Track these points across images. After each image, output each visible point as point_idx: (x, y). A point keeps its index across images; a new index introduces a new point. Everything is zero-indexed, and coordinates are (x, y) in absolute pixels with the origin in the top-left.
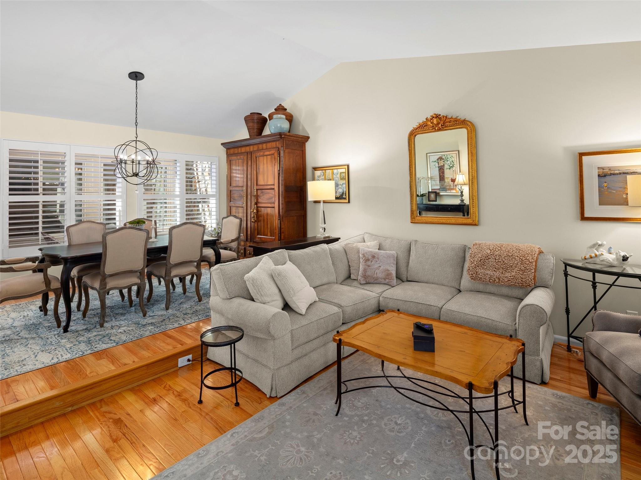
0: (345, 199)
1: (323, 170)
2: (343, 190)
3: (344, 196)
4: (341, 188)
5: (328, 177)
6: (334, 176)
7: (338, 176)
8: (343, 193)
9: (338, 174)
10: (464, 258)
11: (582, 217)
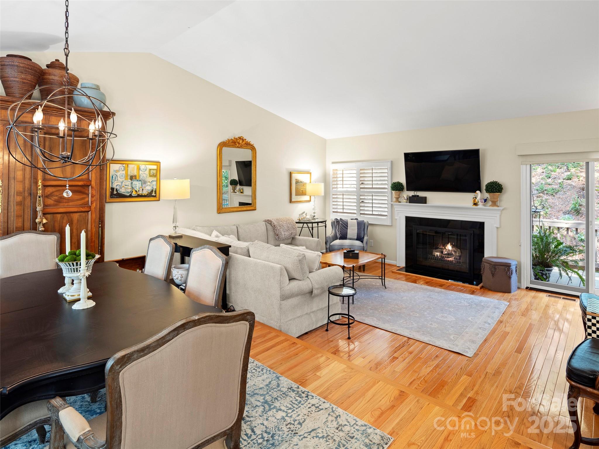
0: (155, 196)
1: (124, 164)
2: (153, 187)
3: (154, 194)
4: (149, 186)
5: (131, 172)
6: (141, 172)
7: (147, 172)
8: (152, 191)
9: (146, 170)
10: (267, 229)
11: (291, 201)
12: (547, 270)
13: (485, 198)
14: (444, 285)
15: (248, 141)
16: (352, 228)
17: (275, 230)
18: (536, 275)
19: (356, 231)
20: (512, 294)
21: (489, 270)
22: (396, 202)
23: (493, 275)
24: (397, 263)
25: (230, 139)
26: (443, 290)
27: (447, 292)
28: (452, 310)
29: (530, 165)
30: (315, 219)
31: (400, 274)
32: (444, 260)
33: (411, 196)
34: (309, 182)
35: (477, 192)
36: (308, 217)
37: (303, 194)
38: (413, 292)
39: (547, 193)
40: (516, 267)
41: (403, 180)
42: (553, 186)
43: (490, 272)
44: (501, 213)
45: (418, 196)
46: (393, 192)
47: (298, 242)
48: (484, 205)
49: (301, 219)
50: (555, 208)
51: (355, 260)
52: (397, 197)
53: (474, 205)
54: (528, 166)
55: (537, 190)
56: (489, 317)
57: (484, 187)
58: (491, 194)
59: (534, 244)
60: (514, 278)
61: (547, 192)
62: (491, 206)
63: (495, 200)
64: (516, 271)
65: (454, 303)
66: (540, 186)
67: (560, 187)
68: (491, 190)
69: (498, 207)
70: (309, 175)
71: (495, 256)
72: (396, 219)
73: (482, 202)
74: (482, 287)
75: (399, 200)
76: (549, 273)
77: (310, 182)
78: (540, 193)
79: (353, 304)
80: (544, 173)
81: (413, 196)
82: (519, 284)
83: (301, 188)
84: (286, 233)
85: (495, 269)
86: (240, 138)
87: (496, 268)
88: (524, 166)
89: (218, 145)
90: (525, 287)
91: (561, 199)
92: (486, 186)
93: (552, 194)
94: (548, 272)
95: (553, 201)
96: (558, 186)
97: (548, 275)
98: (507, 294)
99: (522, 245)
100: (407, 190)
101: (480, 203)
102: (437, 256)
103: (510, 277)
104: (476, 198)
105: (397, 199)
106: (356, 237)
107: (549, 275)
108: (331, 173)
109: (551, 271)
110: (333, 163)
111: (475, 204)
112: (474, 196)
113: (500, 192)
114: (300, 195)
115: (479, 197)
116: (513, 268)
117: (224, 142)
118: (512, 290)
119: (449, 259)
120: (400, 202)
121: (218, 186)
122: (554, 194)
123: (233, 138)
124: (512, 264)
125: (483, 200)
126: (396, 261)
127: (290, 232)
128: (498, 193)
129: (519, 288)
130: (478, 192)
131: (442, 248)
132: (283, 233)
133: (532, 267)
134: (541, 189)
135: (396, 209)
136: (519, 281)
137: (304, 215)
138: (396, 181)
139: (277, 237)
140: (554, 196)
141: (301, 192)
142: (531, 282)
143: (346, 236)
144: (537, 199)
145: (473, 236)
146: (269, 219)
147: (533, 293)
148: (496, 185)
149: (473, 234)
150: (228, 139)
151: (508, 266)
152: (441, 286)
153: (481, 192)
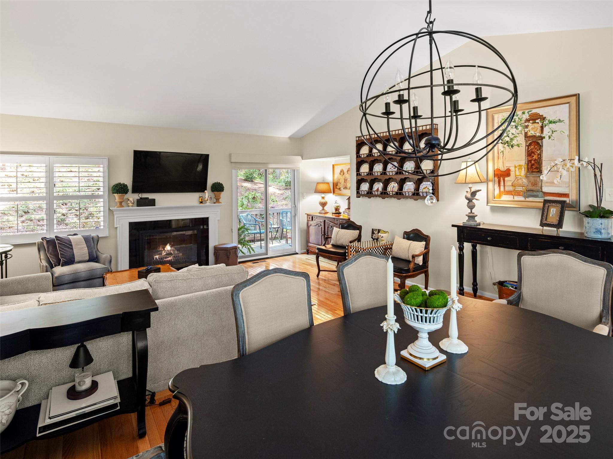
16: (80, 246)
19: (86, 250)
22: (120, 206)
32: (163, 261)
33: (139, 199)
45: (147, 198)
46: (116, 195)
52: (121, 200)
57: (209, 187)
62: (215, 202)
63: (218, 198)
68: (215, 190)
69: (220, 203)
81: (141, 198)
85: (230, 253)
92: (212, 185)
100: (133, 192)
102: (156, 259)
105: (121, 203)
106: (87, 258)
111: (201, 202)
112: (201, 196)
113: (222, 191)
119: (168, 259)
120: (123, 207)
130: (204, 191)
131: (161, 250)
135: (116, 215)
138: (119, 183)
143: (73, 260)
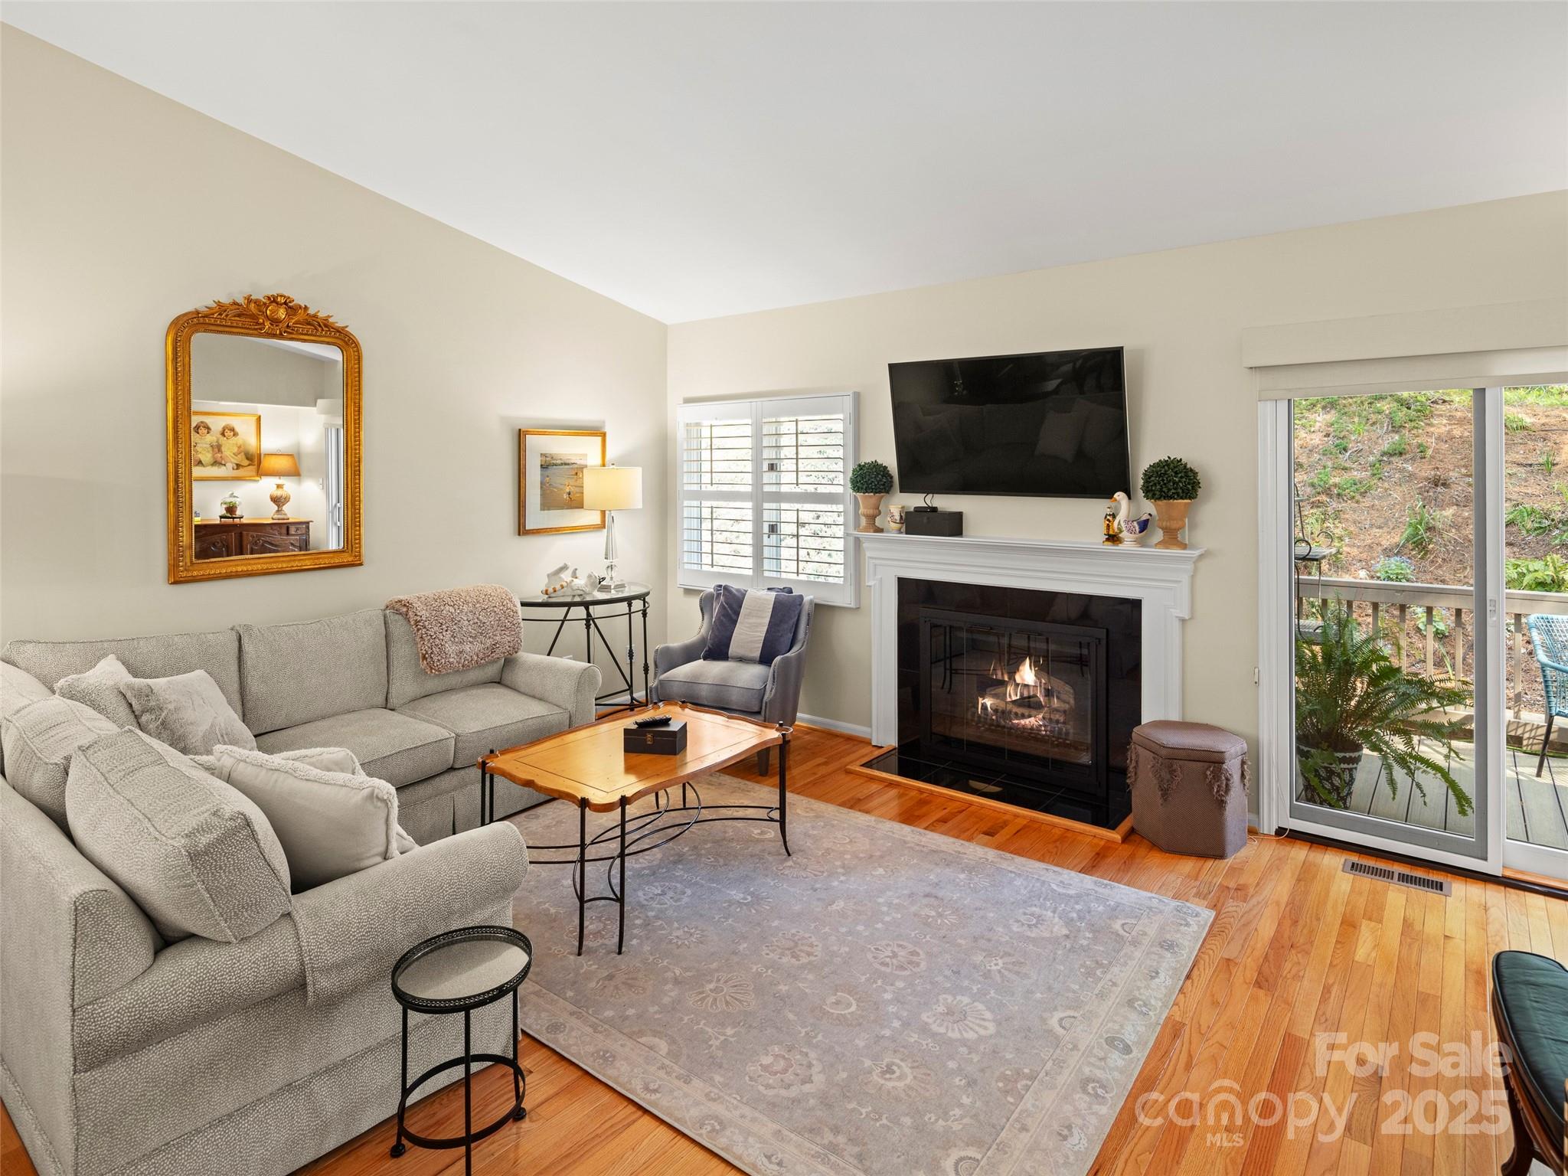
10: (387, 636)
11: (522, 530)
12: (1344, 760)
13: (1144, 518)
14: (1005, 824)
15: (320, 315)
17: (418, 640)
18: (1308, 787)
20: (1229, 861)
21: (1150, 775)
22: (866, 530)
23: (1165, 793)
24: (871, 734)
25: (225, 300)
26: (991, 854)
27: (1004, 865)
28: (996, 965)
29: (1289, 401)
30: (606, 589)
31: (872, 779)
33: (912, 510)
34: (599, 461)
35: (1116, 496)
36: (581, 582)
37: (575, 503)
38: (881, 871)
39: (1339, 495)
40: (1243, 763)
41: (888, 457)
42: (1356, 473)
43: (1155, 782)
44: (1196, 570)
45: (934, 510)
46: (859, 495)
47: (519, 677)
48: (1142, 543)
49: (551, 590)
50: (1362, 537)
51: (662, 761)
52: (870, 512)
53: (1107, 540)
54: (1283, 406)
55: (1313, 485)
56: (1130, 1003)
57: (1138, 481)
58: (1163, 503)
59: (1303, 667)
60: (1236, 800)
61: (1340, 491)
62: (1163, 544)
63: (1174, 525)
64: (1243, 776)
65: (1015, 928)
66: (1320, 473)
67: (1374, 475)
68: (1161, 491)
69: (1184, 546)
70: (599, 439)
71: (1175, 717)
72: (870, 586)
73: (1131, 531)
74: (1130, 835)
75: (878, 522)
76: (1351, 770)
77: (604, 465)
78: (1319, 493)
79: (620, 953)
80: (1331, 437)
81: (918, 510)
82: (1253, 817)
83: (564, 484)
84: (467, 648)
85: (1172, 772)
86: (273, 300)
87: (1175, 771)
88: (1270, 405)
89: (171, 325)
90: (1274, 828)
91: (1378, 510)
92: (1145, 474)
93: (1354, 497)
94: (1346, 766)
95: (1355, 517)
96: (1368, 473)
97: (1347, 777)
98: (1210, 863)
99: (1264, 682)
100: (901, 491)
101: (1125, 535)
102: (985, 710)
103: (1222, 801)
104: (1114, 516)
105: (872, 518)
106: (756, 652)
107: (1351, 776)
108: (681, 434)
109: (1357, 760)
110: (688, 401)
111: (1113, 538)
112: (1108, 511)
113: (1190, 498)
114: (562, 508)
115: (1122, 516)
116: (1232, 766)
117: (198, 312)
118: (1229, 848)
119: (1027, 721)
120: (881, 530)
121: (172, 477)
122: (1358, 497)
123: (241, 300)
124: (1227, 755)
125: (1135, 524)
126: (871, 726)
127: (489, 642)
128: (1182, 498)
129: (1253, 832)
130: (1120, 496)
131: (1004, 681)
132: (451, 649)
133: (1298, 748)
134: (1322, 483)
135: (868, 554)
136: (1255, 807)
137: (566, 576)
138: (869, 460)
139: (423, 664)
140: (1357, 502)
141: (565, 496)
142: (1294, 813)
143: (725, 647)
144: (1311, 511)
145: (1104, 650)
146: (401, 597)
147: (1300, 853)
148: (1176, 473)
149: (1104, 642)
150: (219, 304)
151: (1214, 761)
152: (991, 831)
153: (1130, 498)
